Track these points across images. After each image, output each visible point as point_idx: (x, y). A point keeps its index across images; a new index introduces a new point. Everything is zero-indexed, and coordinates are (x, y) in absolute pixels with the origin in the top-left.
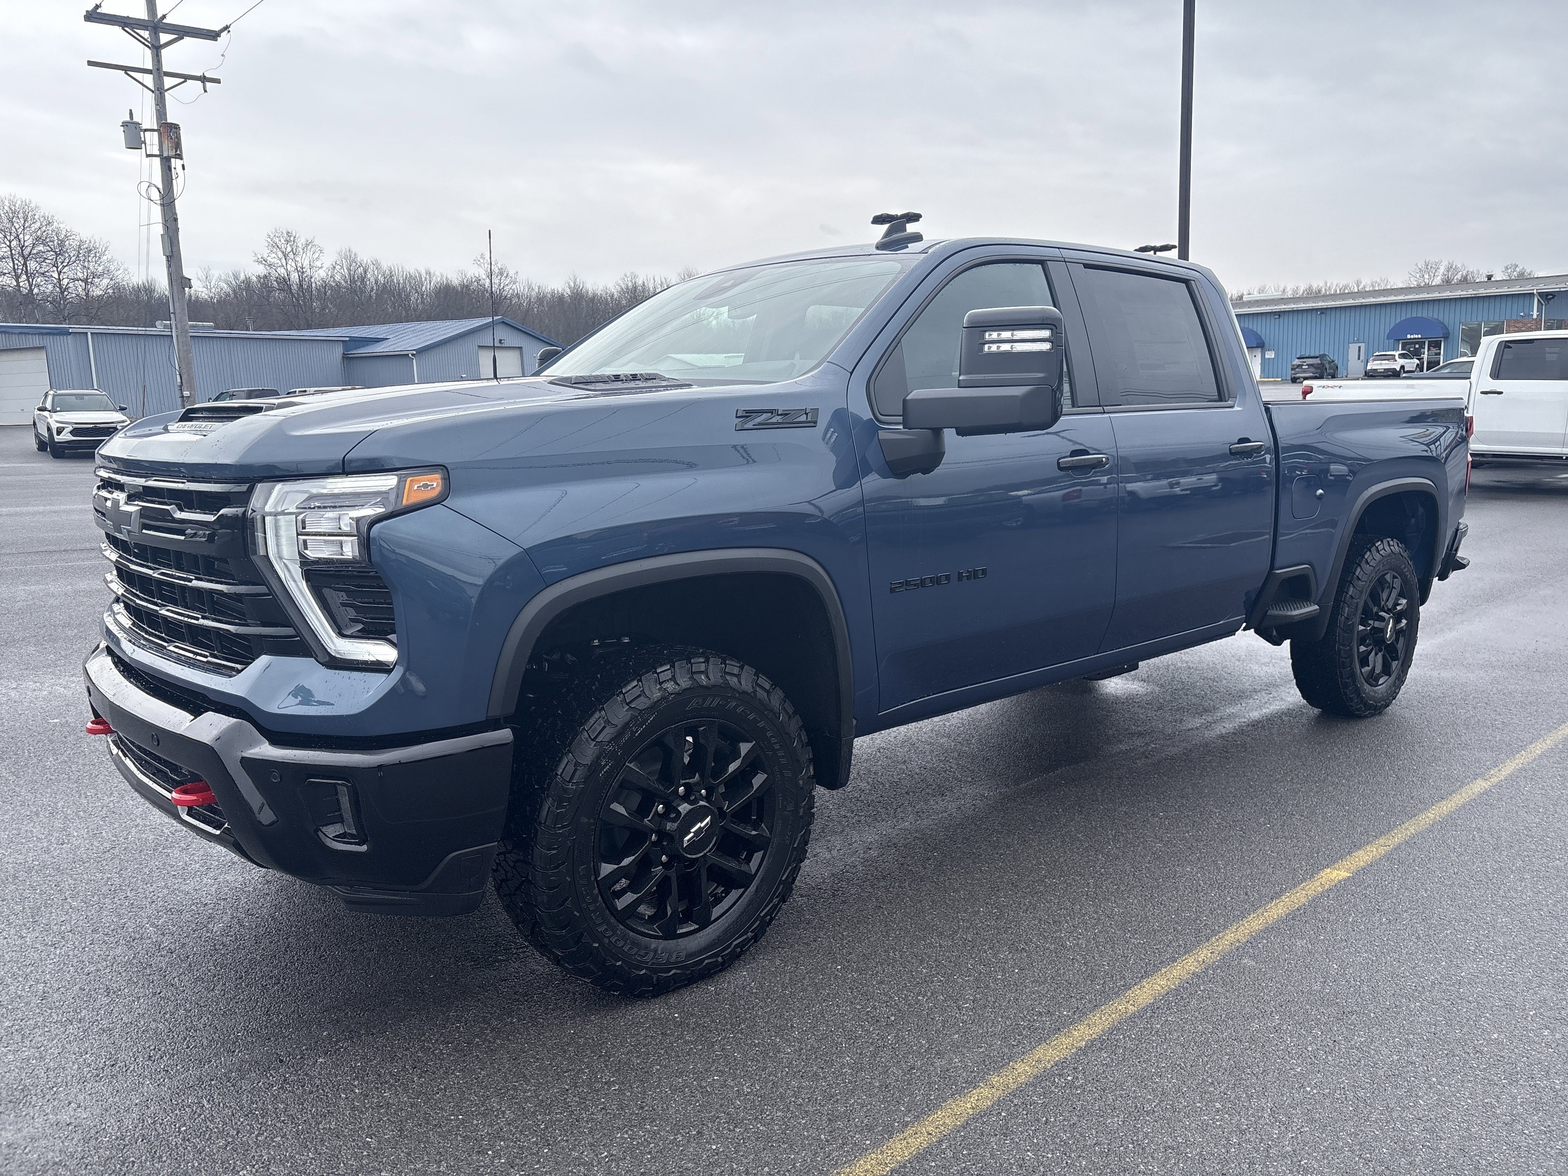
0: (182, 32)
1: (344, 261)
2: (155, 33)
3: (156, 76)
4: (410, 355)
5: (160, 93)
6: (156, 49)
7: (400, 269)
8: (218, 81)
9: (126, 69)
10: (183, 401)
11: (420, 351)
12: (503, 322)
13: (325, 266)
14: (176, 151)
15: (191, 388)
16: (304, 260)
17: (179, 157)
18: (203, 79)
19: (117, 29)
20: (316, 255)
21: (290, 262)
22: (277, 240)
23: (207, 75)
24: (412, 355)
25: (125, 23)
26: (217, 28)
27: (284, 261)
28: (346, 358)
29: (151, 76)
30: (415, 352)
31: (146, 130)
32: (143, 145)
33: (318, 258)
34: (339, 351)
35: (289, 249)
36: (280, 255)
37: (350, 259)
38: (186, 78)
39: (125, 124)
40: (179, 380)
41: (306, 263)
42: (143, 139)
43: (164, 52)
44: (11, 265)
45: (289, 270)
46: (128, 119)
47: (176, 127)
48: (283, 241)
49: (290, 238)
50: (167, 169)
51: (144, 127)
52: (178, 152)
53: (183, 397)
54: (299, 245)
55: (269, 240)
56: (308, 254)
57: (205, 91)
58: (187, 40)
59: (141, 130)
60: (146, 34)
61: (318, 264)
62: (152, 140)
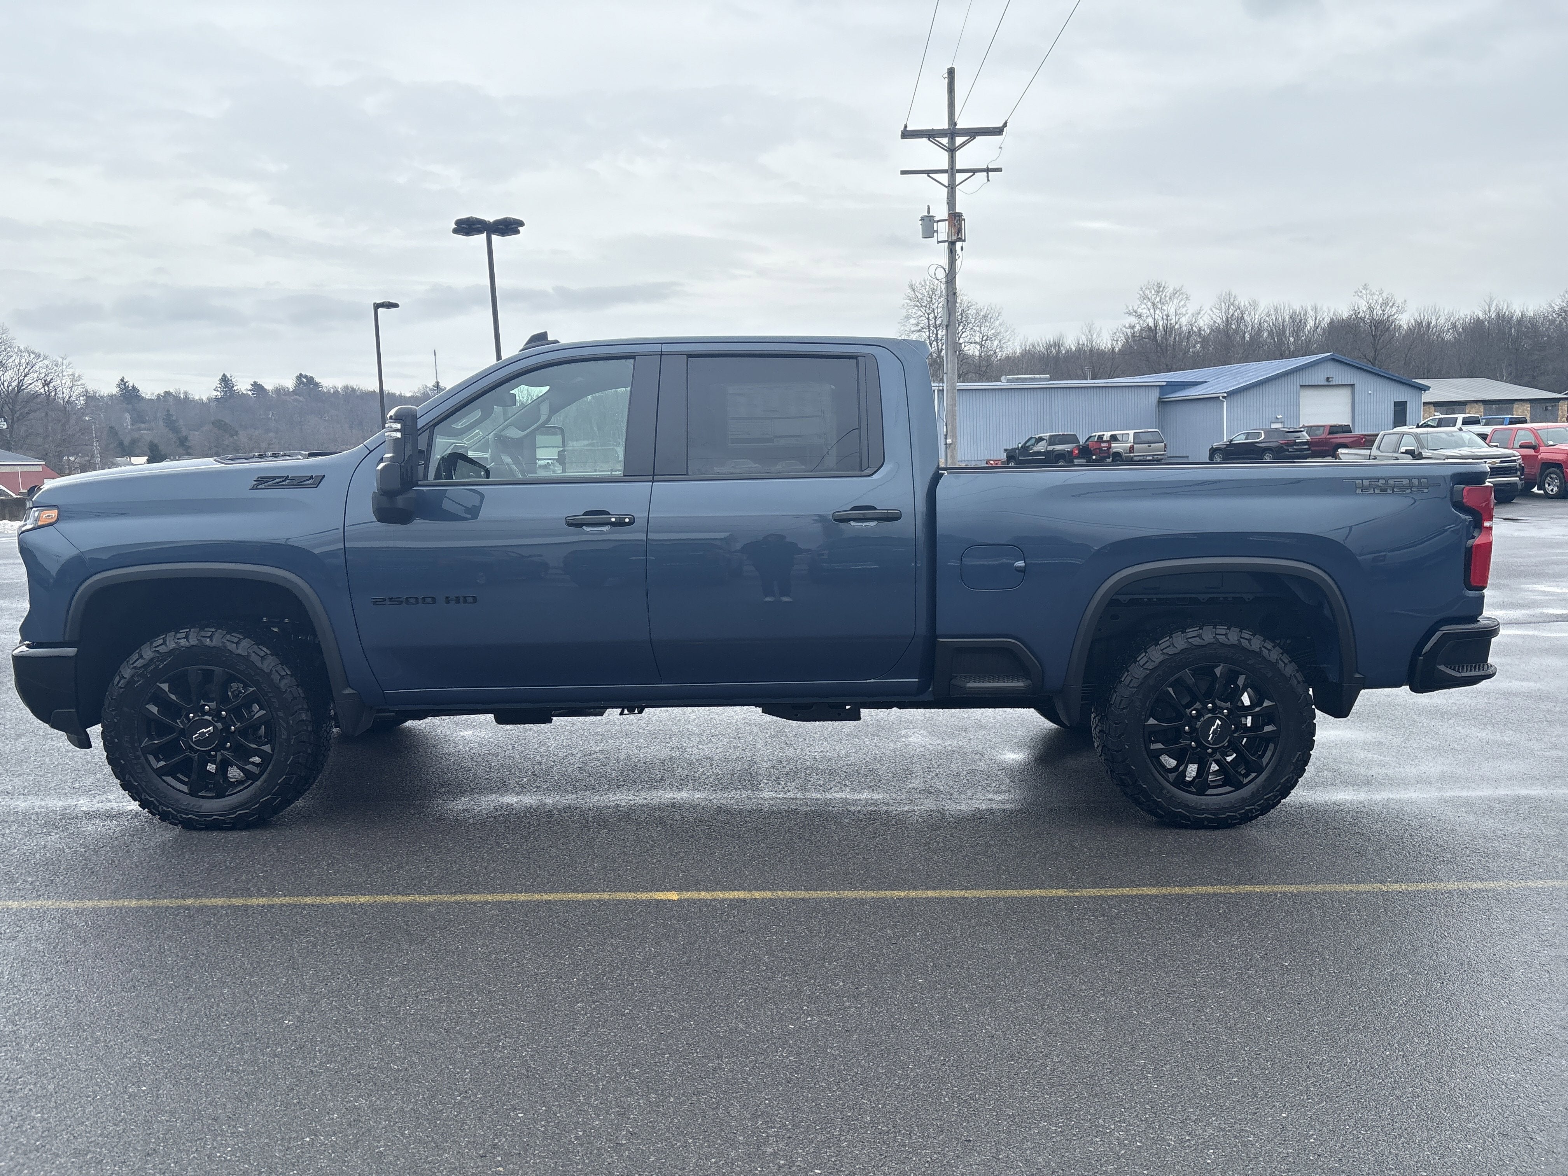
0: (973, 133)
1: (1223, 303)
2: (952, 139)
3: (950, 174)
4: (1221, 398)
5: (952, 188)
6: (952, 151)
7: (1287, 308)
8: (999, 170)
9: (928, 172)
10: (946, 448)
11: (1231, 394)
12: (1333, 360)
13: (1190, 312)
14: (958, 235)
15: (954, 437)
16: (1171, 309)
17: (960, 240)
18: (987, 170)
19: (924, 140)
20: (1182, 303)
21: (1158, 312)
22: (1147, 292)
23: (990, 167)
24: (1224, 397)
25: (931, 135)
26: (1000, 125)
27: (1152, 311)
28: (1162, 402)
29: (946, 175)
30: (1225, 395)
31: (939, 221)
32: (935, 234)
33: (1184, 306)
34: (1155, 395)
35: (1158, 299)
36: (1149, 304)
37: (1229, 301)
38: (974, 171)
39: (923, 219)
40: (945, 430)
41: (1172, 311)
42: (935, 229)
43: (958, 153)
44: (927, 334)
45: (1156, 318)
46: (926, 214)
47: (960, 215)
48: (1153, 292)
49: (1159, 289)
50: (952, 251)
51: (937, 219)
52: (960, 236)
53: (946, 444)
54: (1168, 294)
55: (1141, 293)
56: (1175, 302)
57: (988, 180)
58: (978, 138)
59: (935, 222)
60: (945, 141)
61: (1183, 310)
62: (943, 229)
